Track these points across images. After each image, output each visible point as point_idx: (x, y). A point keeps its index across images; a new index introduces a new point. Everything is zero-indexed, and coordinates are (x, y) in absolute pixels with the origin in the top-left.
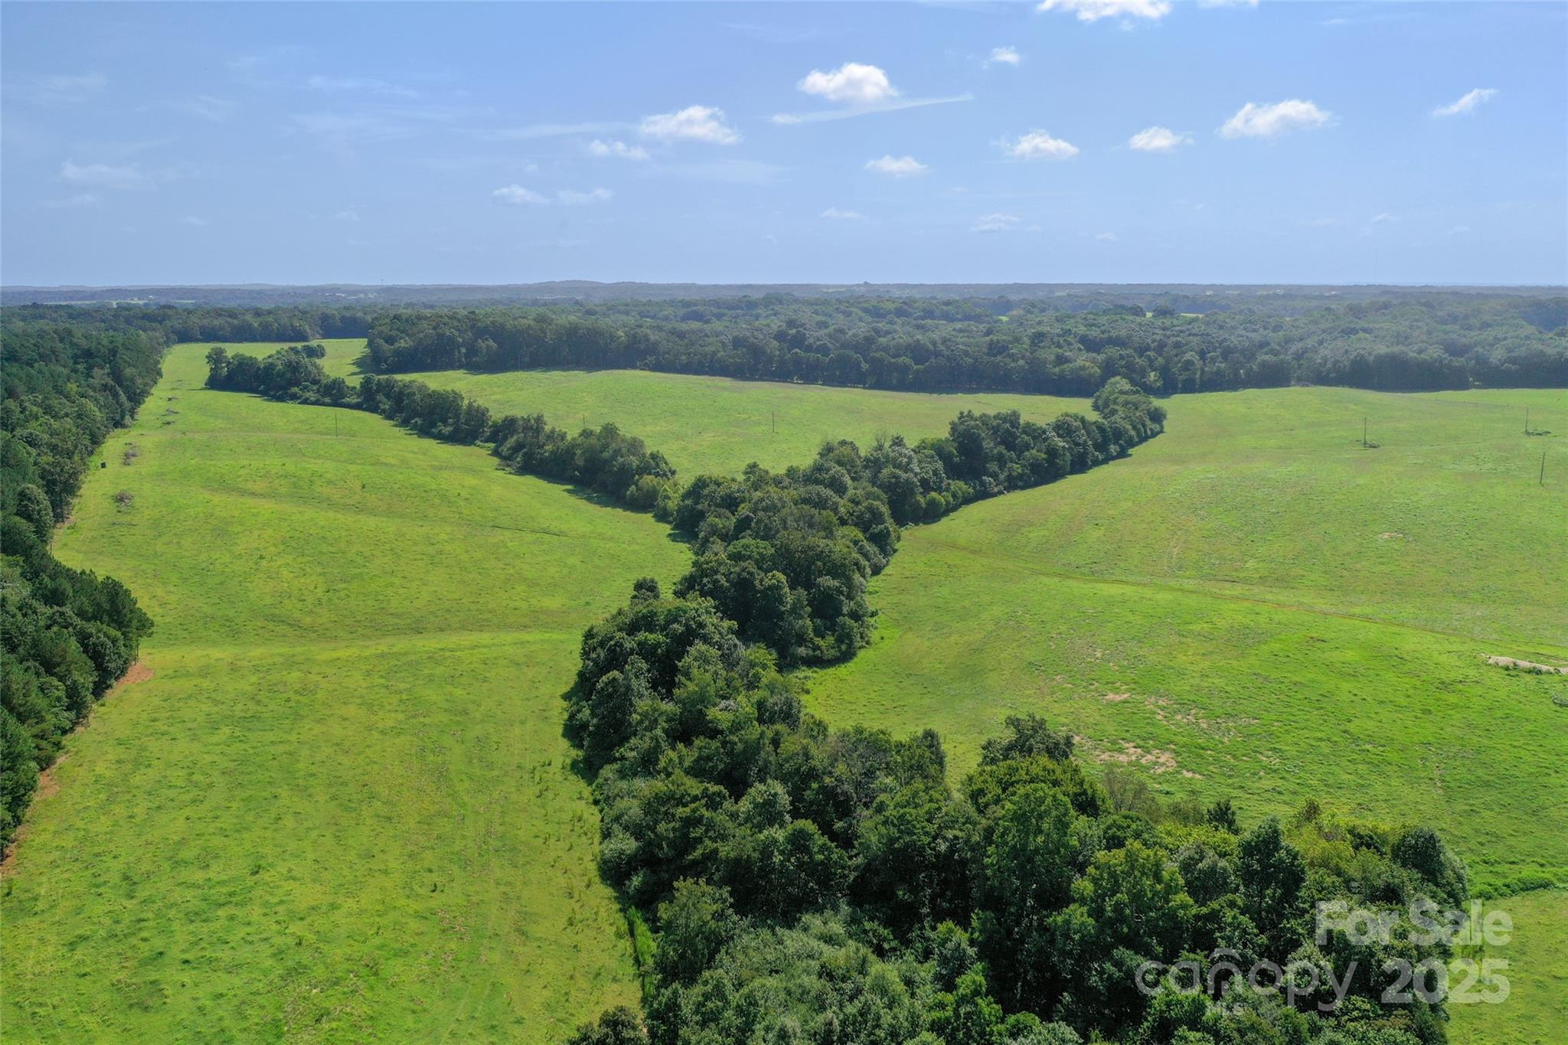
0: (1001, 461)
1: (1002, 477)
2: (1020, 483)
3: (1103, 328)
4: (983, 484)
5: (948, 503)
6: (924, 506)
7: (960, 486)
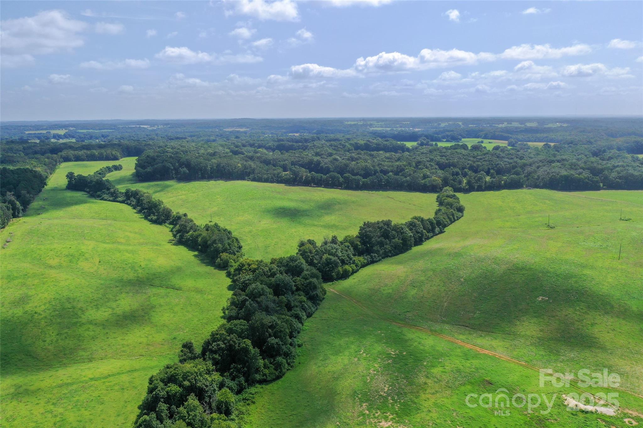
0: (381, 244)
1: (381, 252)
2: (390, 255)
3: (447, 157)
4: (372, 257)
5: (353, 270)
6: (341, 273)
7: (360, 259)
